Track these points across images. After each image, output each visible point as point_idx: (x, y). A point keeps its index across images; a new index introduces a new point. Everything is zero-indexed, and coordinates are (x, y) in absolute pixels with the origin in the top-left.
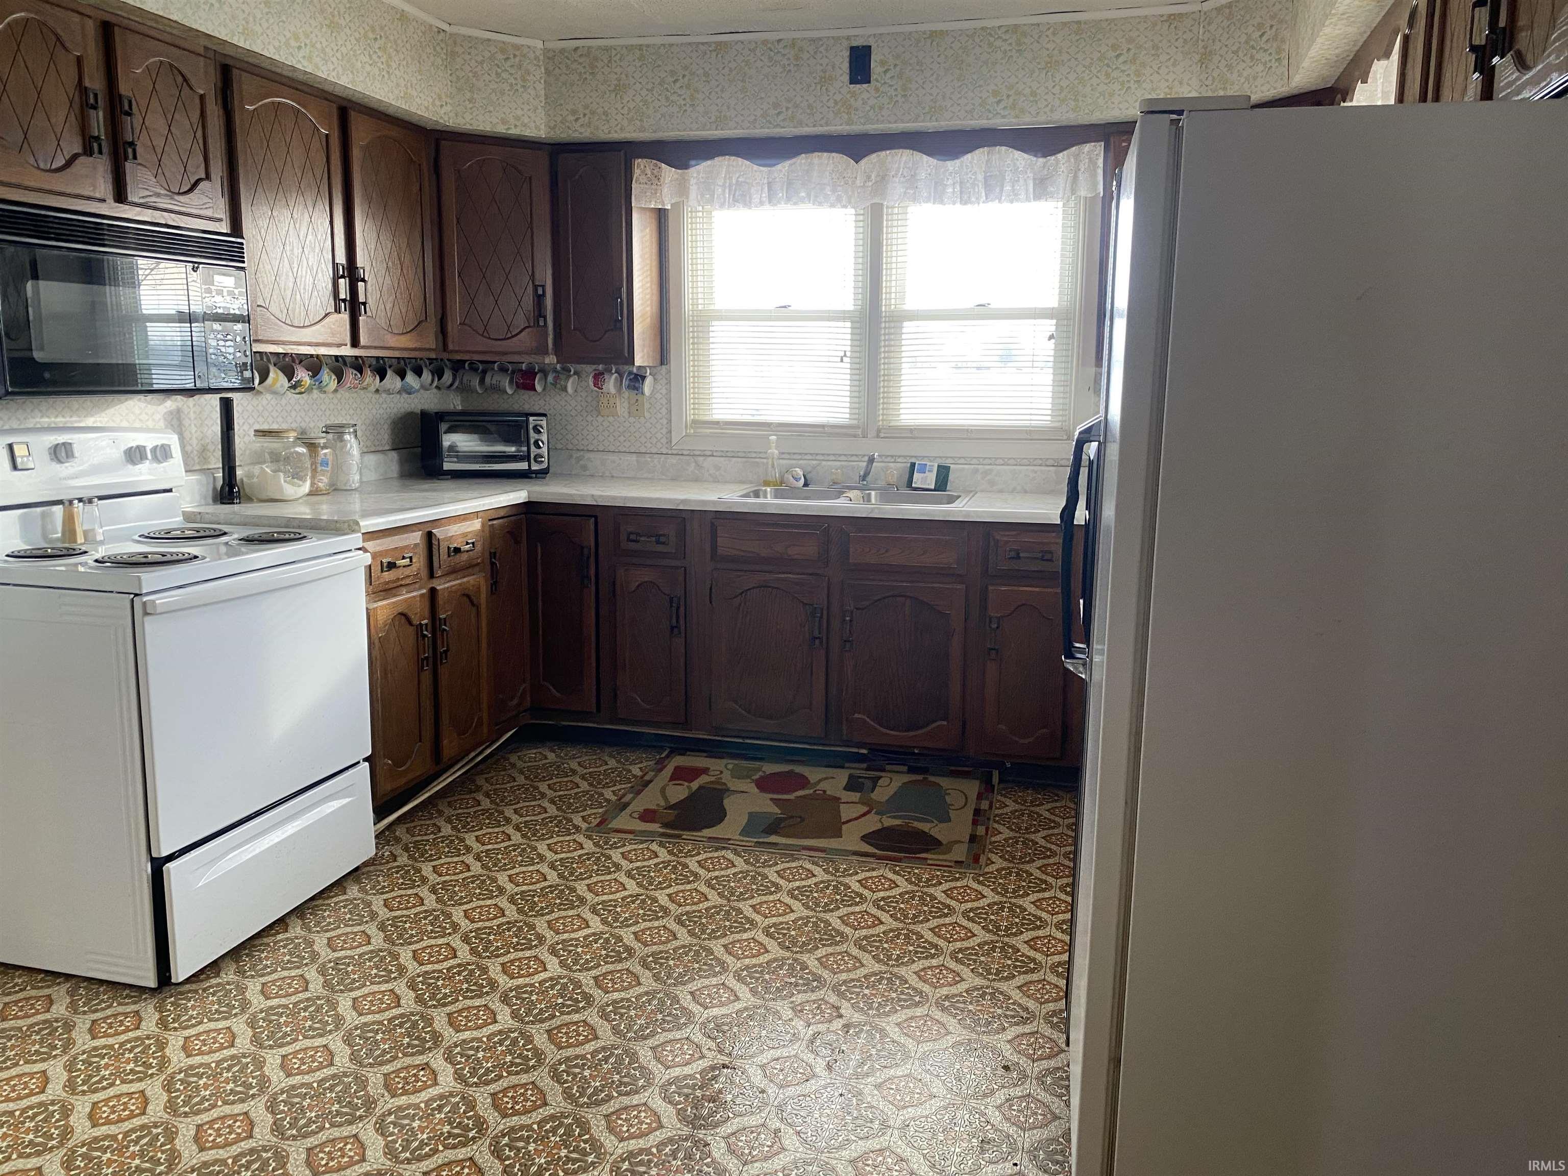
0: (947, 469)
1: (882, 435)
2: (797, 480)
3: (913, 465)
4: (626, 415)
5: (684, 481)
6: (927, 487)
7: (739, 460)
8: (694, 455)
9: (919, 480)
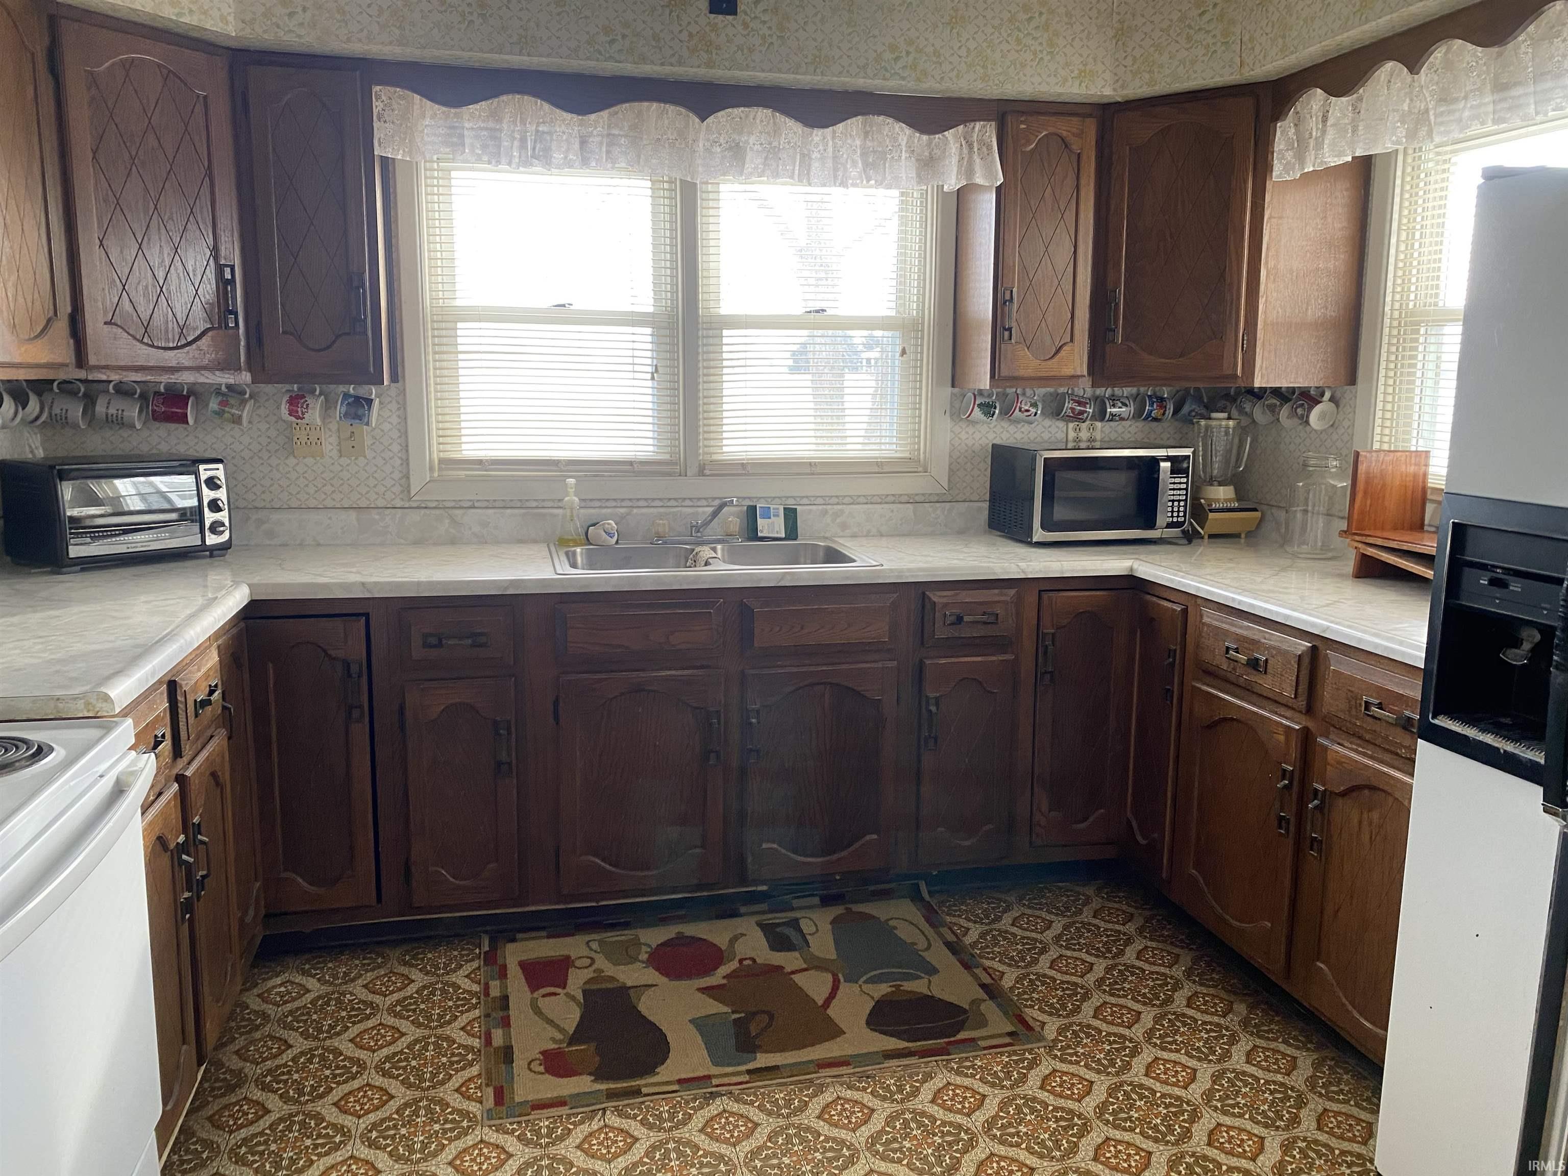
0: (794, 511)
1: (707, 472)
2: (611, 535)
3: (752, 510)
4: (335, 453)
5: (435, 544)
6: (776, 535)
7: (516, 511)
8: (445, 508)
9: (764, 527)
